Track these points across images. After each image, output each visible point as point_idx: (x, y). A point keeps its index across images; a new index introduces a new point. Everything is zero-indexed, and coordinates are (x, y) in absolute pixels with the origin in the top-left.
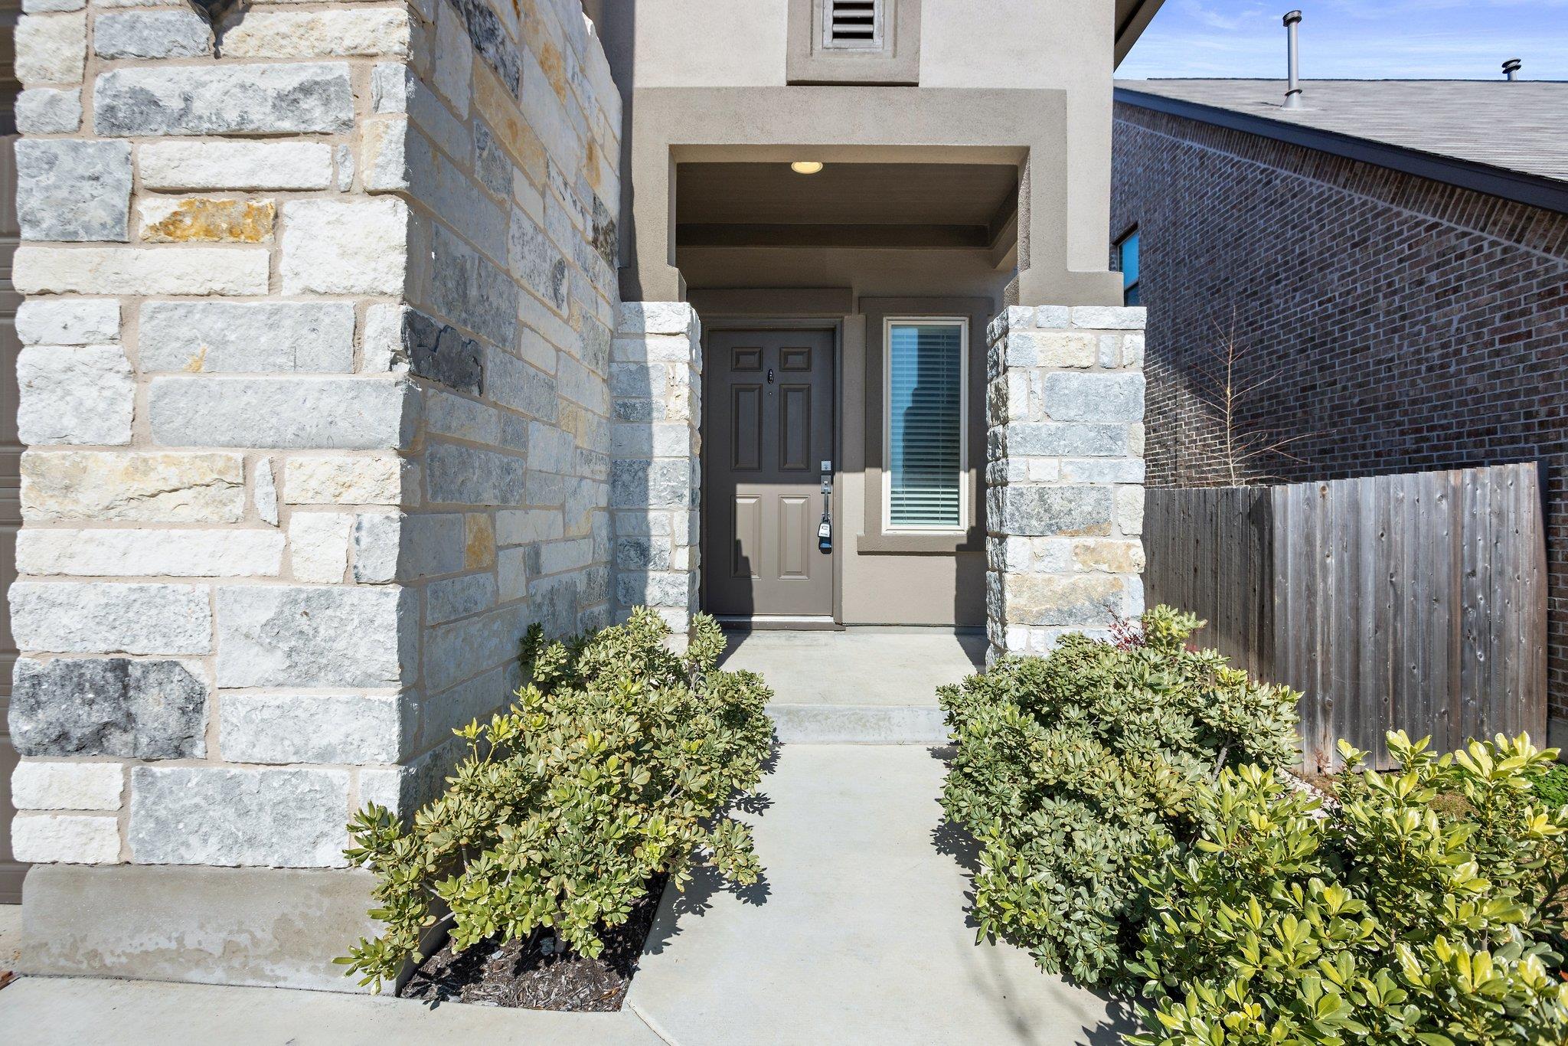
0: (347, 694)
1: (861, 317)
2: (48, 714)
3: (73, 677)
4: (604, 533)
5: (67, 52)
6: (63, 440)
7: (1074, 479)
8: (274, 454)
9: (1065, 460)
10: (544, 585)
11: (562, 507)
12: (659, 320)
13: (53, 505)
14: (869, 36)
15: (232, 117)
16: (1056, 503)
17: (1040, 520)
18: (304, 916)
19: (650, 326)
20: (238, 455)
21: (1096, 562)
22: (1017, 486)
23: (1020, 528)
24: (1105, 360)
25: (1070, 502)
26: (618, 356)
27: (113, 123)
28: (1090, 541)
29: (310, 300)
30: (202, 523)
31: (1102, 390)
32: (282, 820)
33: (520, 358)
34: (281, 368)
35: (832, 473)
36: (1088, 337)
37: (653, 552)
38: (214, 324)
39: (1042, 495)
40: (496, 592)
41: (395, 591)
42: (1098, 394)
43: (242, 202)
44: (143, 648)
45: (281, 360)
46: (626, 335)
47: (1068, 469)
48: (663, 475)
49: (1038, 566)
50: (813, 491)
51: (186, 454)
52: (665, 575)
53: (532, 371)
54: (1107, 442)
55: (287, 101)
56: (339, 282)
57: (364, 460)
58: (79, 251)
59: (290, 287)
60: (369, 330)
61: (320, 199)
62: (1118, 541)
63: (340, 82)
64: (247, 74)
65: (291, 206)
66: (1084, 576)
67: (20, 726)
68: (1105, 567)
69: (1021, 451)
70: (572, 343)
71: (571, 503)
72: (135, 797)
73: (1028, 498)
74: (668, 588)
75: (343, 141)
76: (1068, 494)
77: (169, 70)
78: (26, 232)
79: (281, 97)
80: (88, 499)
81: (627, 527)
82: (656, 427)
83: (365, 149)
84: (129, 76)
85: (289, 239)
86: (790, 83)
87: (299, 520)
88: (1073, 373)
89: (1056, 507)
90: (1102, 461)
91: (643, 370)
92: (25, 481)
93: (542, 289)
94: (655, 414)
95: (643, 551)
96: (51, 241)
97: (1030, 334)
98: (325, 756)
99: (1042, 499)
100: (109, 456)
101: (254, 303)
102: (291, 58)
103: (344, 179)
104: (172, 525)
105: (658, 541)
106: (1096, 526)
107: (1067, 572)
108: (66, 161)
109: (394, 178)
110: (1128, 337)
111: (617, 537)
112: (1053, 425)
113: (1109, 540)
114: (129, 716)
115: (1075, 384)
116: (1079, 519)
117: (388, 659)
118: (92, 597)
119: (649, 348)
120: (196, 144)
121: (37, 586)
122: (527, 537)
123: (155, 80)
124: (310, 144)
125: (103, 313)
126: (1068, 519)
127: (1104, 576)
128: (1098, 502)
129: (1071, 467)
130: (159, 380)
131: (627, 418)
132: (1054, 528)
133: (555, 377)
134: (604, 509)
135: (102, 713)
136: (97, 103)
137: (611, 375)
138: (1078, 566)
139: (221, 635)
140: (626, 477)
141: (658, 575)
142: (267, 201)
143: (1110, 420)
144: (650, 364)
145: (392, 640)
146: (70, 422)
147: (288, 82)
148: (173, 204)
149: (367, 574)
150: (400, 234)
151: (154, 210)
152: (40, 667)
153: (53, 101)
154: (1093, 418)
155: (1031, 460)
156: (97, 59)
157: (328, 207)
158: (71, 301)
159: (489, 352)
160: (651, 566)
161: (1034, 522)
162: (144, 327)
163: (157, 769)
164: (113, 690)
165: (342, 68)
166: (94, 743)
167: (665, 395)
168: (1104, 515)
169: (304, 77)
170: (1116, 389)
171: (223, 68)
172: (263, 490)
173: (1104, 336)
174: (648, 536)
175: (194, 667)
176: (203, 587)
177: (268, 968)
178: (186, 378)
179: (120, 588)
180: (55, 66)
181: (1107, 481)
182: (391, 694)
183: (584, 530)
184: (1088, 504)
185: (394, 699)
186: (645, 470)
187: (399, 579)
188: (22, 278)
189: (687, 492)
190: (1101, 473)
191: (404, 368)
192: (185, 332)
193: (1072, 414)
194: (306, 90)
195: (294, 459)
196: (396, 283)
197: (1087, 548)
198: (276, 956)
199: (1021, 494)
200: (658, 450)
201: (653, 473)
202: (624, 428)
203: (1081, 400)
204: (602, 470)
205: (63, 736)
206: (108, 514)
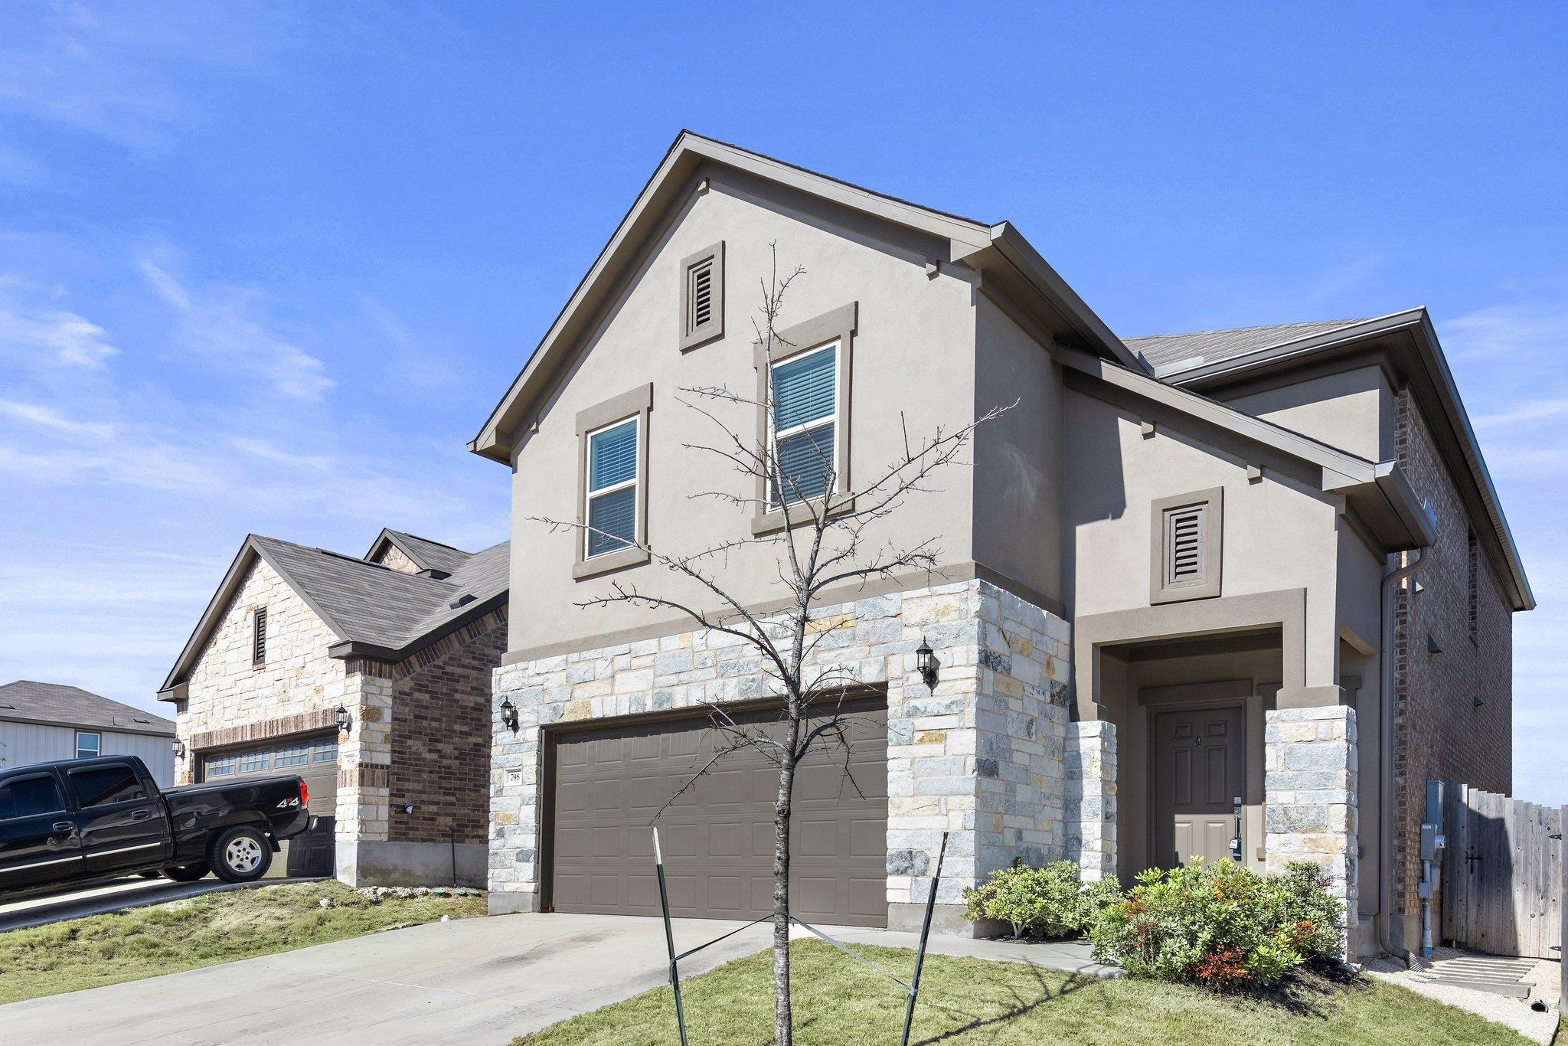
0: (962, 859)
1: (1260, 698)
2: (895, 864)
3: (900, 855)
4: (1060, 832)
5: (899, 698)
6: (898, 795)
7: (1304, 802)
8: (945, 797)
9: (1298, 792)
10: (1024, 845)
11: (1033, 817)
12: (1086, 730)
13: (896, 811)
14: (1195, 571)
15: (936, 712)
16: (1294, 815)
17: (1284, 824)
18: (952, 917)
19: (1081, 734)
20: (937, 797)
21: (1317, 847)
22: (1270, 806)
23: (1272, 828)
24: (1321, 736)
25: (1301, 814)
26: (1068, 749)
27: (909, 715)
28: (1313, 836)
29: (954, 757)
30: (929, 815)
31: (1320, 753)
32: (947, 892)
33: (1012, 762)
34: (947, 775)
35: (1240, 806)
36: (1311, 724)
37: (1083, 841)
38: (932, 764)
39: (1285, 811)
40: (1003, 841)
41: (974, 832)
42: (1318, 755)
43: (938, 732)
44: (916, 847)
45: (947, 773)
46: (1072, 739)
47: (1299, 797)
48: (1089, 805)
49: (1283, 849)
50: (1230, 819)
51: (925, 797)
52: (1090, 853)
53: (1017, 766)
54: (1323, 781)
55: (948, 706)
56: (960, 752)
57: (966, 797)
58: (902, 747)
59: (949, 754)
60: (967, 764)
61: (955, 730)
62: (1329, 836)
63: (960, 700)
64: (938, 700)
65: (949, 733)
66: (1310, 855)
67: (889, 867)
68: (1322, 850)
69: (1273, 788)
70: (1038, 749)
71: (1038, 816)
72: (914, 886)
73: (1277, 813)
74: (1092, 860)
75: (961, 715)
76: (1300, 810)
77: (921, 700)
78: (890, 743)
79: (947, 706)
80: (904, 810)
81: (1072, 831)
82: (1085, 782)
83: (966, 717)
84: (913, 703)
85: (948, 741)
86: (1152, 605)
87: (951, 814)
88: (1302, 744)
89: (1293, 817)
90: (1320, 792)
91: (1079, 755)
92: (889, 806)
93: (1022, 734)
94: (1084, 776)
95: (1079, 841)
96: (895, 745)
97: (1277, 725)
98: (957, 875)
99: (1285, 813)
100: (908, 798)
101: (941, 758)
102: (949, 695)
103: (961, 726)
104: (922, 816)
105: (1086, 836)
106: (1316, 827)
107: (1300, 853)
108: (899, 725)
109: (973, 724)
110: (1336, 723)
111: (1068, 835)
112: (1290, 773)
113: (1324, 835)
114: (912, 864)
115: (1304, 751)
116: (1306, 824)
117: (972, 850)
118: (905, 834)
119: (1081, 744)
120: (927, 718)
121: (892, 832)
122: (1017, 825)
123: (919, 703)
124: (953, 716)
125: (907, 763)
126: (1300, 824)
127: (1322, 855)
128: (1318, 814)
129: (1302, 796)
130: (919, 779)
131: (1072, 779)
132: (1293, 829)
133: (1029, 765)
134: (1061, 821)
135: (906, 864)
136: (906, 710)
137: (1064, 758)
138: (1306, 849)
139: (933, 844)
140: (1071, 806)
141: (1087, 853)
142: (943, 732)
143: (1326, 770)
144: (1081, 752)
145: (973, 844)
146: (899, 790)
147: (948, 702)
148: (922, 734)
149: (967, 827)
150: (974, 738)
151: (918, 736)
152: (893, 852)
153: (896, 710)
154: (1315, 768)
155: (1278, 792)
156: (905, 699)
157: (957, 733)
158: (900, 760)
159: (1000, 763)
160: (1083, 849)
161: (1280, 826)
162: (916, 766)
163: (918, 878)
164: (909, 858)
165: (960, 697)
166: (904, 872)
167: (1090, 766)
168: (1321, 821)
169: (953, 699)
170: (1329, 752)
171: (934, 699)
172: (943, 806)
173: (1321, 723)
174: (1081, 834)
175: (927, 852)
176: (929, 831)
177: (943, 931)
178: (925, 778)
179: (911, 832)
180: (896, 701)
181: (1323, 803)
182: (973, 859)
183: (1048, 828)
184: (1312, 815)
185: (973, 860)
186: (1080, 802)
187: (975, 829)
188: (890, 754)
189: (1100, 813)
190: (1320, 798)
191: (976, 773)
192: (925, 767)
193: (1302, 767)
194: (952, 703)
195: (950, 798)
196: (973, 752)
197: (1311, 839)
198: (946, 928)
199: (1274, 811)
200: (1085, 794)
201: (1083, 805)
202: (1071, 782)
203: (1308, 758)
204: (1058, 803)
205: (898, 870)
206: (908, 814)
